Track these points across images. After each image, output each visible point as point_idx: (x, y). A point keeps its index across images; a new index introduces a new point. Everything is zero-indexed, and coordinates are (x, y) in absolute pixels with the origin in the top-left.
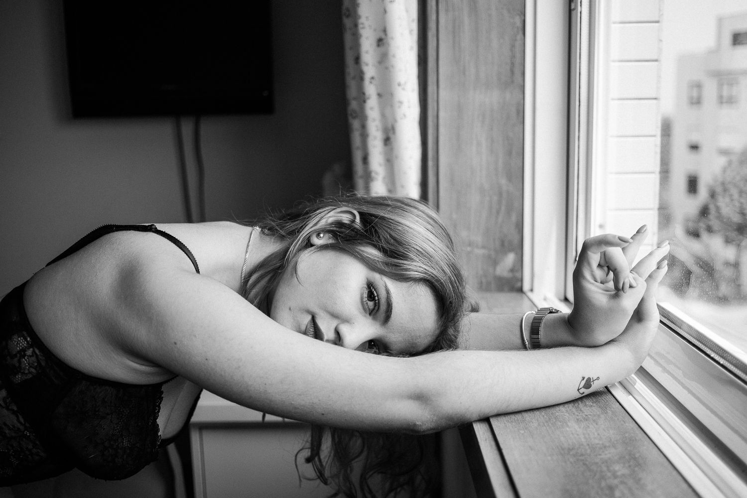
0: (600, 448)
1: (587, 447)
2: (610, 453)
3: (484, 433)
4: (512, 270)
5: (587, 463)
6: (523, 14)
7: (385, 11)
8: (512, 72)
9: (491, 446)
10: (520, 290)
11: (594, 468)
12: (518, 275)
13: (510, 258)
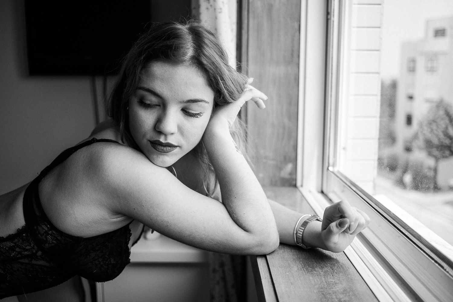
0: (333, 284)
1: (325, 283)
2: (338, 287)
3: (265, 274)
4: (291, 174)
5: (324, 293)
6: (299, 21)
7: (216, 18)
8: (292, 55)
9: (268, 282)
10: (295, 186)
11: (328, 296)
12: (294, 177)
13: (289, 167)
